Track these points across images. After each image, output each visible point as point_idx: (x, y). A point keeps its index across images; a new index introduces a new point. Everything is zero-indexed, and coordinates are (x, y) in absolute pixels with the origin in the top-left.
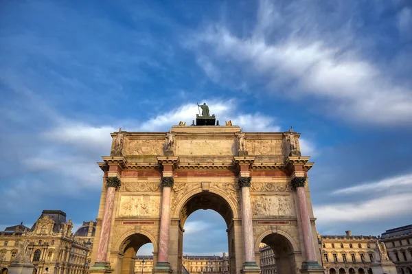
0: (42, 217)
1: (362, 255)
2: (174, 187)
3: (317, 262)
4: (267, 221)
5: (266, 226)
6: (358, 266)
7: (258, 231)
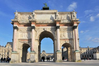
0: (7, 44)
1: (91, 52)
2: (36, 30)
3: (78, 50)
4: (64, 39)
5: (64, 41)
6: (90, 55)
7: (62, 42)
